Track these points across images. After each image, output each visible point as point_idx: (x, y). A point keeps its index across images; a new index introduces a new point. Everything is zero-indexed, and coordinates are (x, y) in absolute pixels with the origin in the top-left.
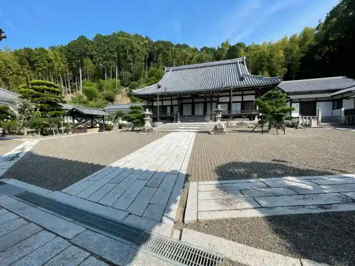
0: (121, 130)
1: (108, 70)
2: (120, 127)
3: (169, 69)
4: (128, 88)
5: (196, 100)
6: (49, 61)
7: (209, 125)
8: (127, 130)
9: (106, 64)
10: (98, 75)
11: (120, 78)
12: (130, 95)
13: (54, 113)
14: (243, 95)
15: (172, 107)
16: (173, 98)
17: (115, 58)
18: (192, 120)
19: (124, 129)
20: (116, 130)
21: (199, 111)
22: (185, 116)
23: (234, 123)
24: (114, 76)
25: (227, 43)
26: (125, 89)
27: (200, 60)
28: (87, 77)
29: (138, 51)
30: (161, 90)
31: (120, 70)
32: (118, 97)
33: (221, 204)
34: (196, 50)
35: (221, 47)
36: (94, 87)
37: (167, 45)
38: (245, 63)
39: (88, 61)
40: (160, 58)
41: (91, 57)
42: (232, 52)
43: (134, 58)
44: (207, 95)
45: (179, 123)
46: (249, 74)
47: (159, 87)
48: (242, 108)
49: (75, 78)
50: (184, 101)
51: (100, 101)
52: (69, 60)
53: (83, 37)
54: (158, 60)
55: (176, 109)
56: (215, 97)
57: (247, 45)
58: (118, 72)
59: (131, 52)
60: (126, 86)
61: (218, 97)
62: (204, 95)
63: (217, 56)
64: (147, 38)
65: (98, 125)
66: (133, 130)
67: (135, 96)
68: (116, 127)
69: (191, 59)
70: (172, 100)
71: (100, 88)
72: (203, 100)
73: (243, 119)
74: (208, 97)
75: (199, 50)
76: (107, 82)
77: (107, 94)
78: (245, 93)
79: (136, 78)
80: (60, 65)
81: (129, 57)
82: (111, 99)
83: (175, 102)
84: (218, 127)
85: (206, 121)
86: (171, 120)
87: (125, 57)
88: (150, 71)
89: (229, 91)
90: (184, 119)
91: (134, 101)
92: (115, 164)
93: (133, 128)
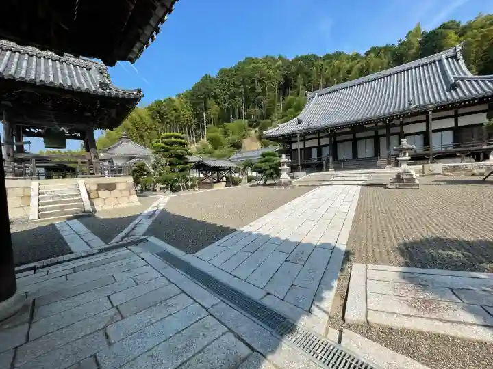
0: (251, 184)
1: (234, 109)
2: (250, 180)
3: (312, 95)
4: (257, 129)
5: (359, 135)
6: (176, 110)
7: (387, 173)
8: (258, 185)
9: (230, 103)
10: (223, 118)
11: (248, 117)
12: (260, 138)
13: (180, 167)
14: (456, 116)
15: (319, 148)
16: (321, 135)
17: (241, 93)
18: (352, 167)
19: (254, 183)
20: (244, 184)
21: (366, 150)
22: (342, 161)
23: (439, 167)
24: (240, 117)
25: (418, 29)
26: (253, 131)
27: (364, 71)
28: (211, 122)
29: (269, 78)
30: (303, 126)
31: (247, 107)
32: (246, 143)
33: (410, 306)
34: (357, 56)
35: (405, 39)
36: (218, 133)
37: (310, 60)
38: (460, 56)
39: (211, 103)
40: (300, 81)
41: (215, 97)
42: (431, 44)
43: (264, 90)
44: (379, 124)
45: (331, 171)
46: (470, 75)
47: (299, 122)
48: (456, 139)
49: (199, 125)
50: (338, 138)
51: (226, 149)
52: (194, 106)
53: (206, 75)
54: (297, 84)
55: (326, 152)
56: (394, 125)
57: (464, 23)
58: (246, 111)
59: (261, 81)
60: (255, 127)
61: (402, 125)
62: (374, 125)
63: (398, 56)
64: (280, 58)
65: (224, 179)
66: (264, 185)
67: (267, 139)
68: (244, 180)
69: (349, 72)
70: (319, 138)
71: (225, 133)
72: (372, 133)
73: (459, 160)
74: (382, 127)
75: (363, 55)
76: (233, 125)
77: (233, 140)
78: (460, 111)
79: (267, 115)
80: (186, 113)
81: (259, 89)
82: (237, 146)
83: (324, 141)
84: (403, 176)
85: (380, 168)
86: (319, 167)
87: (253, 89)
88: (286, 103)
89: (426, 112)
90: (340, 165)
91: (266, 145)
92: (246, 229)
93: (266, 182)
